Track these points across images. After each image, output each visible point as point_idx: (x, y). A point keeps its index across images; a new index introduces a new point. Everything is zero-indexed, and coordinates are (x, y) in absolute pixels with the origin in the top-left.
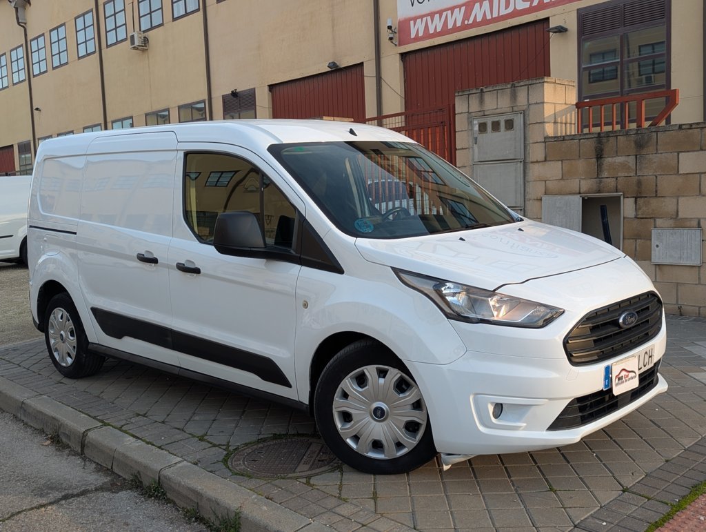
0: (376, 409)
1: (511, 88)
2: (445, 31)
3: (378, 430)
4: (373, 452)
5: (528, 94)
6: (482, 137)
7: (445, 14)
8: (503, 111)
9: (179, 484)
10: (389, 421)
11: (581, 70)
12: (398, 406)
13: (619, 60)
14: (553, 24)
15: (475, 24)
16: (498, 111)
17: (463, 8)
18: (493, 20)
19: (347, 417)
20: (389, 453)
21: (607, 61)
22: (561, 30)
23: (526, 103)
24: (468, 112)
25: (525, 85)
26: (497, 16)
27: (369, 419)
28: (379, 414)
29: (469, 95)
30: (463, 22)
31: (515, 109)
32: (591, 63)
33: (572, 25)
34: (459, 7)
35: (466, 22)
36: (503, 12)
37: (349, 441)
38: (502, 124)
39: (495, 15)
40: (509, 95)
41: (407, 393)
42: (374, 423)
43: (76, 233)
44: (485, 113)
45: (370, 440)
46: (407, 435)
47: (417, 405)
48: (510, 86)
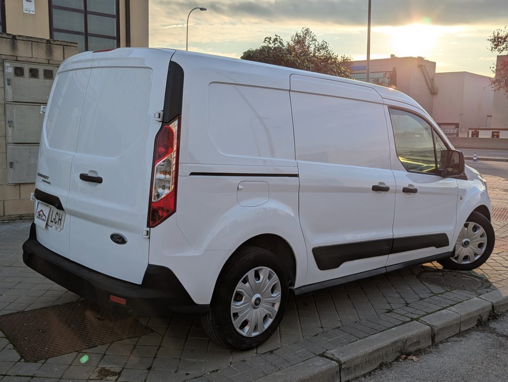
0: (465, 242)
1: (47, 43)
3: (466, 251)
4: (464, 261)
5: (64, 53)
6: (16, 80)
8: (39, 61)
10: (471, 246)
16: (33, 60)
20: (472, 260)
23: (62, 60)
25: (61, 45)
27: (462, 247)
28: (466, 244)
31: (51, 62)
37: (454, 260)
38: (41, 73)
40: (45, 49)
41: (477, 232)
42: (464, 248)
43: (296, 176)
44: (19, 59)
45: (463, 256)
46: (479, 249)
47: (482, 236)
48: (45, 41)
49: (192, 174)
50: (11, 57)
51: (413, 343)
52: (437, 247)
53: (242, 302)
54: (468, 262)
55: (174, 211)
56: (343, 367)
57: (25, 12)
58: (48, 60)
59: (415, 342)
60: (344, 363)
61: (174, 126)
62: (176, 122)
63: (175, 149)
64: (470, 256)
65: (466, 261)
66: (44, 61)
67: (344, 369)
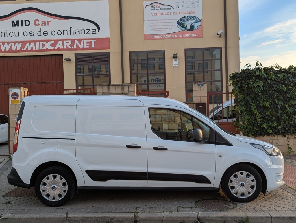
0: (241, 184)
2: (10, 51)
3: (242, 190)
4: (242, 196)
5: (129, 88)
7: (10, 44)
8: (118, 93)
9: (212, 217)
10: (245, 187)
11: (77, 76)
12: (248, 182)
13: (92, 74)
14: (65, 57)
15: (27, 51)
16: (116, 93)
17: (21, 44)
18: (36, 51)
19: (233, 188)
20: (247, 196)
21: (86, 74)
22: (68, 60)
23: (128, 91)
24: (103, 92)
25: (127, 85)
26: (38, 49)
27: (240, 187)
28: (242, 185)
29: (103, 86)
30: (21, 48)
31: (123, 93)
32: (84, 74)
33: (73, 59)
34: (19, 42)
35: (22, 49)
36: (41, 48)
37: (234, 194)
39: (37, 49)
40: (121, 88)
41: (250, 178)
42: (241, 188)
43: (75, 139)
44: (111, 93)
45: (241, 193)
46: (251, 189)
47: (253, 181)
48: (121, 85)
49: (23, 138)
50: (108, 93)
51: (118, 221)
52: (198, 183)
53: (46, 186)
54: (244, 197)
55: (17, 150)
56: (68, 219)
57: (174, 66)
58: (122, 92)
59: (120, 221)
60: (69, 217)
61: (19, 122)
62: (20, 121)
63: (18, 129)
64: (246, 193)
65: (243, 196)
66: (120, 93)
67: (68, 220)
